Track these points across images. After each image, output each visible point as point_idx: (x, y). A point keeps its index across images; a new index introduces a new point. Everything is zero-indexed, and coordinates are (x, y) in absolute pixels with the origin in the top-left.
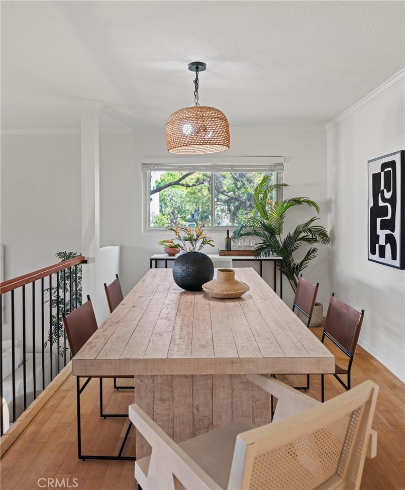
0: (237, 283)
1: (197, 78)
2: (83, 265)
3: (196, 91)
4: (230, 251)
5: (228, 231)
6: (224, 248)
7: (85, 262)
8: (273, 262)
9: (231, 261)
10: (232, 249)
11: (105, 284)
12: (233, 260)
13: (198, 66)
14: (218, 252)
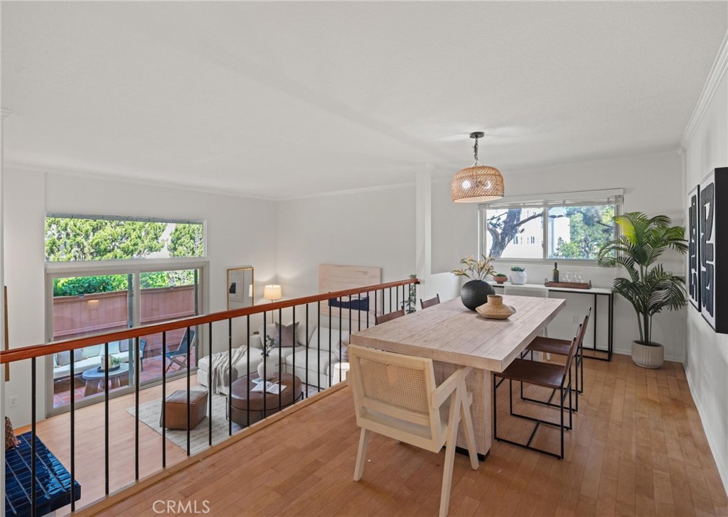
0: (504, 307)
1: (476, 144)
2: (417, 285)
3: (476, 155)
4: (558, 282)
5: (556, 264)
6: (551, 279)
7: (419, 283)
8: (608, 296)
9: (547, 291)
10: (560, 281)
11: (421, 300)
12: (550, 290)
13: (476, 135)
14: (544, 282)
